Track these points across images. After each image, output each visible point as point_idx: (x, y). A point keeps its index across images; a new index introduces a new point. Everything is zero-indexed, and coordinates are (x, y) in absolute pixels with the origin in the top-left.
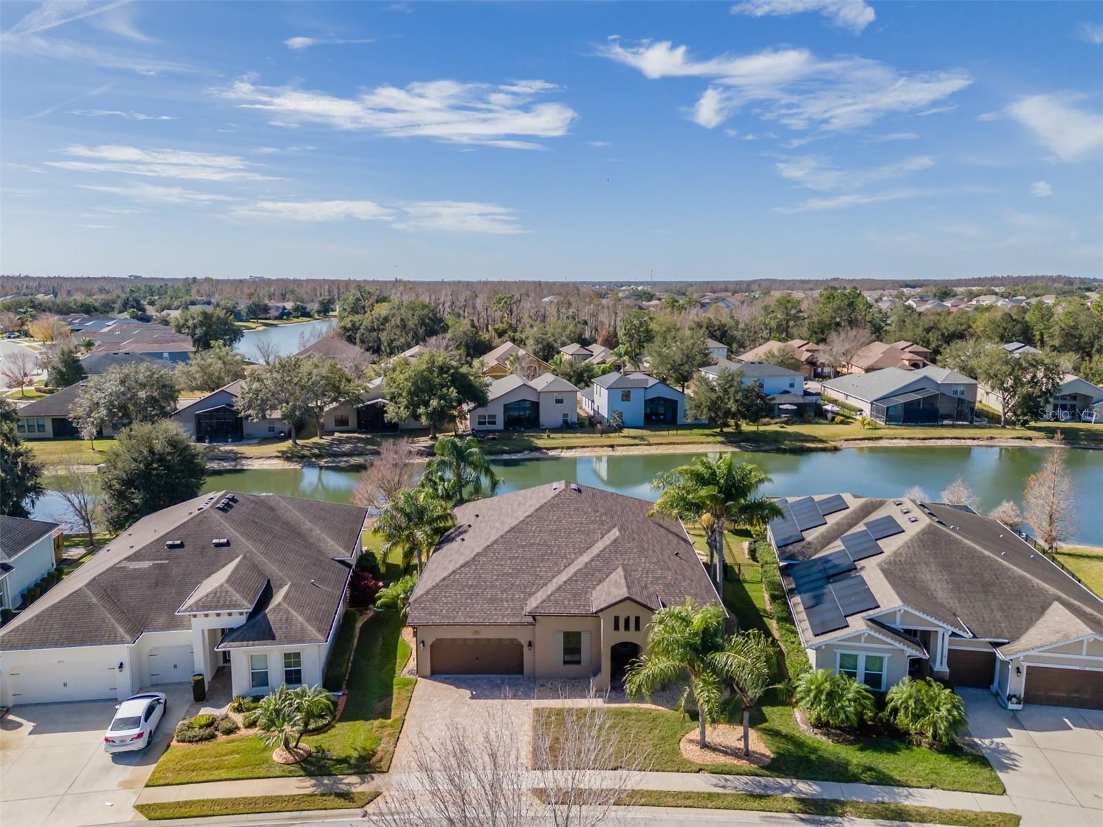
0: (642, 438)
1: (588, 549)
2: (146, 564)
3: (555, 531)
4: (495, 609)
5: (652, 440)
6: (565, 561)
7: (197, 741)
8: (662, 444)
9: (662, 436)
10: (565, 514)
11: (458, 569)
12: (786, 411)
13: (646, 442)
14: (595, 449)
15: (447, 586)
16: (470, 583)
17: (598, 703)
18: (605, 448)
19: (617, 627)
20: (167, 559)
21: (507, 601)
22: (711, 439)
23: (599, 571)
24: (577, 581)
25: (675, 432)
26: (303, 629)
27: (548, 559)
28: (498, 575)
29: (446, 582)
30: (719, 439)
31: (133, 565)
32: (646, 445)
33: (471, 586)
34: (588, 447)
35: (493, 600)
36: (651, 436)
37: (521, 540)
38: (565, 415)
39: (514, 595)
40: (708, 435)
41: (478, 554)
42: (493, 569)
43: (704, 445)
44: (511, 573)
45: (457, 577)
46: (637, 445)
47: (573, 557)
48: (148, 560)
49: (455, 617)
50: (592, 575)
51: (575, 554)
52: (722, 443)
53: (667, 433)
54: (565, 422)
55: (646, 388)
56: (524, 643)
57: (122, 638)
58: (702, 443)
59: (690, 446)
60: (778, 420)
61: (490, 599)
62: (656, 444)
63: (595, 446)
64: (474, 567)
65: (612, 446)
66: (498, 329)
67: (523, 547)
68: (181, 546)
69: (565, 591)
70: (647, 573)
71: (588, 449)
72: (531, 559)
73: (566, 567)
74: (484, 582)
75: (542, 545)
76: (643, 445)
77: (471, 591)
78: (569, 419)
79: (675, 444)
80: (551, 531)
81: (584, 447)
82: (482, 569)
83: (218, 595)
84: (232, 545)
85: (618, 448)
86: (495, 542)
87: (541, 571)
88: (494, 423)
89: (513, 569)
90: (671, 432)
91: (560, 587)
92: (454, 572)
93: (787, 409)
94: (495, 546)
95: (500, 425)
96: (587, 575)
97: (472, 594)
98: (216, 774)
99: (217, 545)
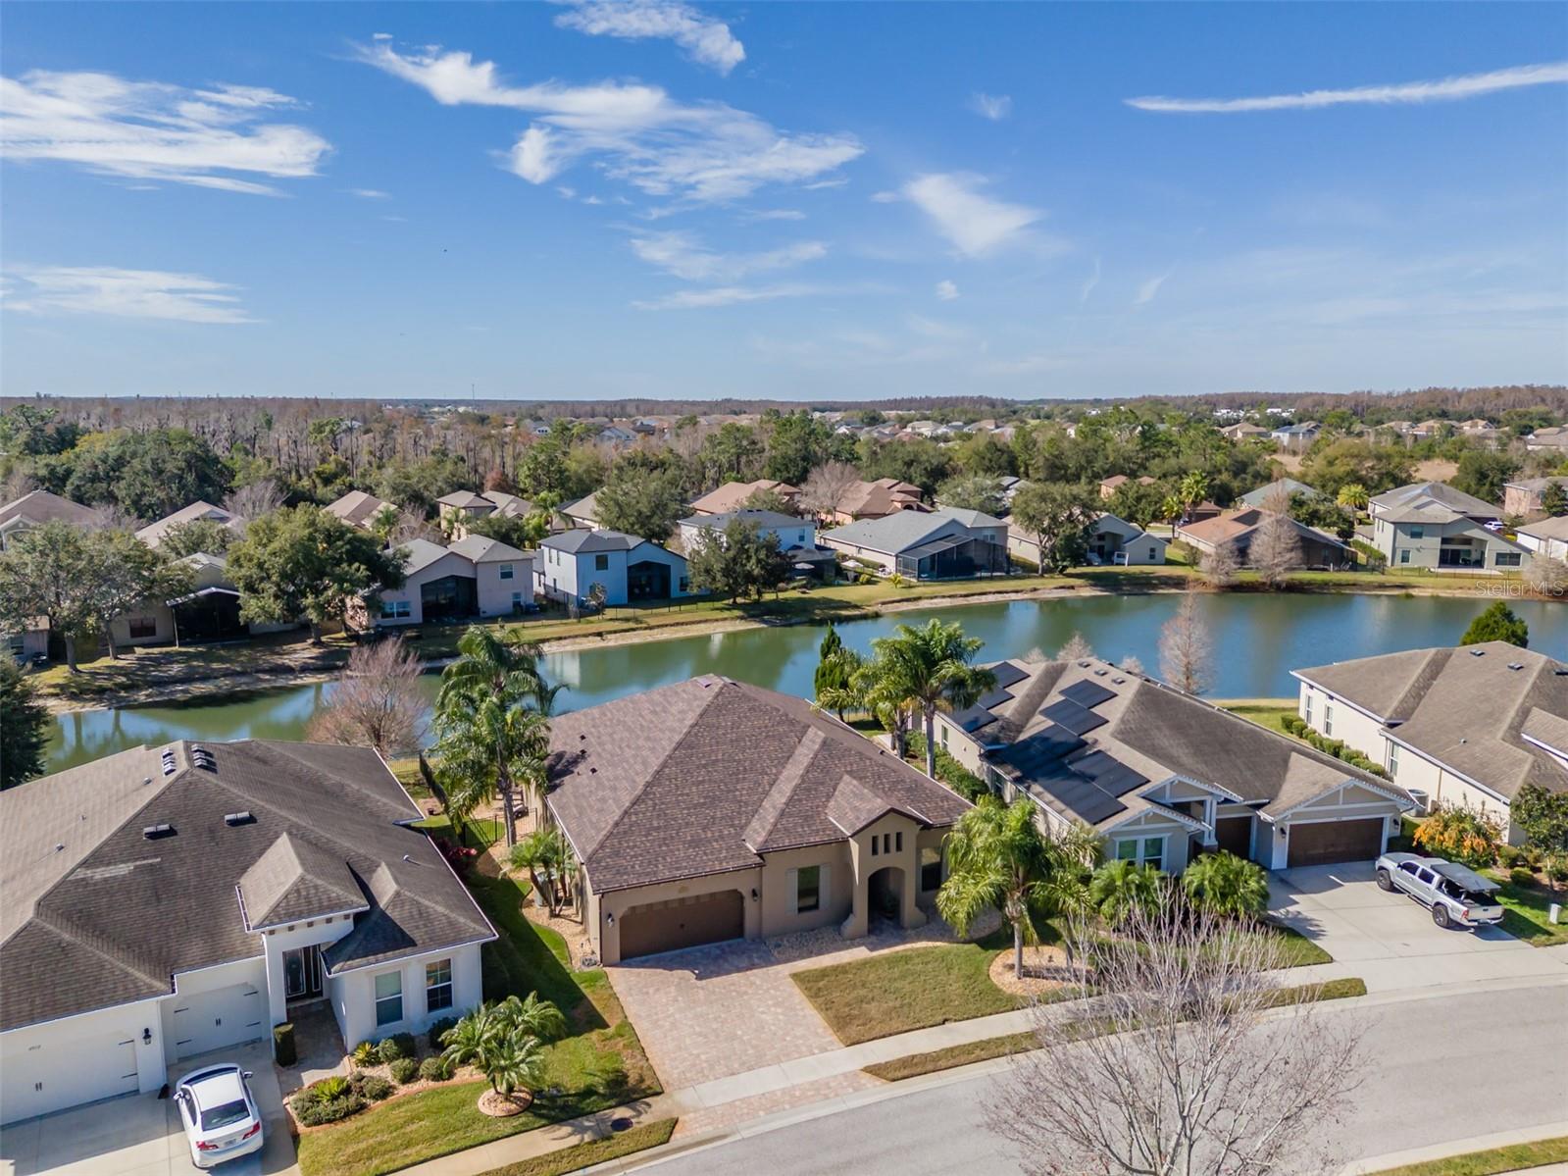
0: (636, 620)
1: (788, 758)
2: (123, 869)
3: (736, 740)
4: (706, 854)
5: (653, 622)
6: (766, 777)
7: (342, 1119)
8: (667, 626)
9: (663, 615)
10: (739, 718)
11: (630, 808)
12: (803, 572)
13: (644, 625)
14: (578, 640)
15: (625, 832)
16: (655, 824)
17: (860, 953)
18: (590, 638)
19: (875, 852)
20: (156, 856)
21: (717, 841)
22: (726, 614)
23: (822, 784)
24: (800, 800)
25: (677, 608)
26: (451, 923)
27: (744, 778)
28: (689, 809)
29: (621, 828)
30: (737, 613)
31: (100, 874)
32: (646, 629)
33: (659, 828)
34: (565, 638)
35: (695, 843)
36: (647, 616)
37: (699, 759)
38: (517, 595)
39: (720, 831)
40: (721, 609)
41: (648, 785)
42: (678, 802)
43: (720, 623)
44: (704, 804)
45: (634, 818)
46: (633, 630)
47: (774, 771)
48: (123, 862)
49: (655, 873)
50: (816, 790)
51: (775, 766)
52: (742, 618)
53: (666, 610)
54: (517, 605)
55: (628, 550)
56: (746, 892)
57: (150, 987)
58: (717, 620)
59: (702, 625)
60: (796, 584)
61: (691, 842)
62: (659, 626)
63: (576, 636)
64: (650, 802)
65: (600, 634)
66: (323, 472)
67: (704, 766)
68: (171, 832)
69: (791, 816)
70: (879, 778)
71: (567, 641)
72: (721, 781)
73: (771, 785)
74: (674, 820)
75: (729, 761)
76: (641, 629)
77: (662, 835)
78: (522, 600)
79: (682, 624)
80: (732, 741)
81: (560, 638)
82: (663, 803)
83: (304, 893)
84: (260, 820)
85: (609, 636)
86: (664, 765)
87: (741, 795)
88: (407, 614)
89: (705, 798)
90: (672, 609)
91: (783, 811)
92: (626, 812)
93: (803, 570)
94: (667, 770)
95: (417, 616)
96: (808, 790)
97: (665, 839)
98: (413, 1153)
99: (234, 823)
